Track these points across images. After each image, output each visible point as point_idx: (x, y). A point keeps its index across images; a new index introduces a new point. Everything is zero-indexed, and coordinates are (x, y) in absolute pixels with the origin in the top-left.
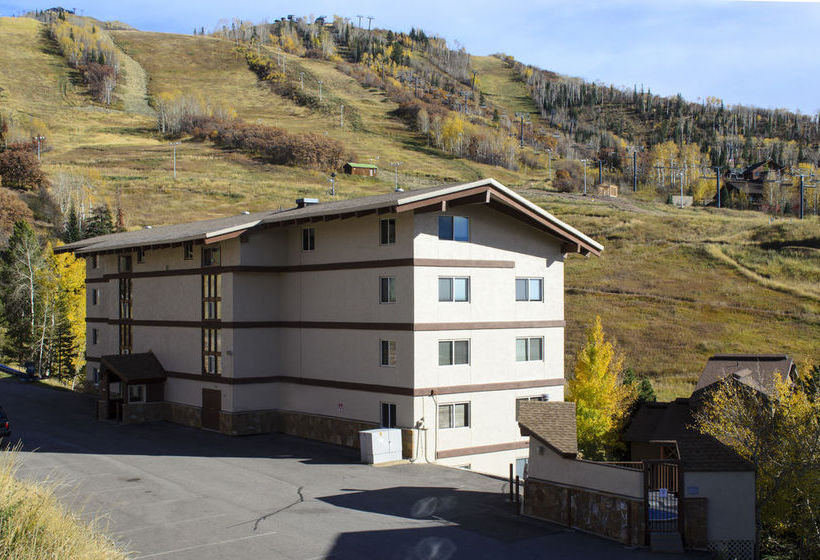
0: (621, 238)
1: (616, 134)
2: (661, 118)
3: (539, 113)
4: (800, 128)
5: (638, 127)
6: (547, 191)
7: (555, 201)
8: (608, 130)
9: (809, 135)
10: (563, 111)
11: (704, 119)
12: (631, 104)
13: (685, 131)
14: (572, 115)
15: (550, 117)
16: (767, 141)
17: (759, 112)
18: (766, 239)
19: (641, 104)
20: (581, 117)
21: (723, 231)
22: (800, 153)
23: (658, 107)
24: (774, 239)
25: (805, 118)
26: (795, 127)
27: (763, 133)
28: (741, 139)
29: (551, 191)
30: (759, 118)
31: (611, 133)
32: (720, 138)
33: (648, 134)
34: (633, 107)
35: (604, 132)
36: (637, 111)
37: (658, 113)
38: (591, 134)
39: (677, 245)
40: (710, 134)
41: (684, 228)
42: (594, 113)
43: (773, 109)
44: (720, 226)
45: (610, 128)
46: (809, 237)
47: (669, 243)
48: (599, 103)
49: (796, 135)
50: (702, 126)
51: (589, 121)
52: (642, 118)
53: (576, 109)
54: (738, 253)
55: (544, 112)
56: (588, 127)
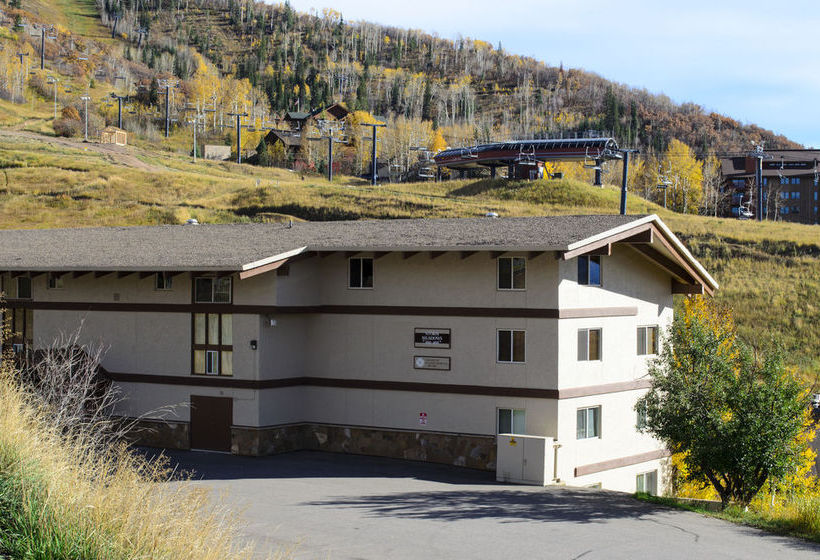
0: (90, 198)
1: (200, 51)
2: (261, 33)
3: (99, 17)
4: (435, 57)
5: (231, 44)
6: (43, 134)
7: (40, 149)
8: (190, 44)
9: (445, 66)
10: (132, 15)
11: (317, 37)
12: (225, 11)
13: (291, 53)
14: (144, 23)
15: (113, 23)
16: (388, 72)
17: (389, 33)
18: (246, 204)
19: (237, 13)
20: (156, 25)
21: (207, 192)
22: (428, 89)
23: (258, 18)
24: (253, 204)
25: (443, 44)
26: (429, 55)
27: (389, 60)
28: (358, 67)
29: (48, 135)
30: (387, 40)
31: (194, 50)
32: (331, 65)
33: (243, 54)
34: (227, 15)
35: (183, 49)
36: (232, 22)
37: (259, 26)
38: (166, 49)
39: (148, 207)
40: (322, 59)
41: (166, 188)
42: (174, 21)
43: (407, 29)
44: (205, 188)
45: (194, 42)
46: (289, 202)
47: (140, 205)
48: (182, 8)
49: (430, 65)
50: (314, 47)
51: (167, 31)
52: (237, 31)
53: (151, 14)
54: (209, 219)
55: (105, 17)
56: (163, 40)
